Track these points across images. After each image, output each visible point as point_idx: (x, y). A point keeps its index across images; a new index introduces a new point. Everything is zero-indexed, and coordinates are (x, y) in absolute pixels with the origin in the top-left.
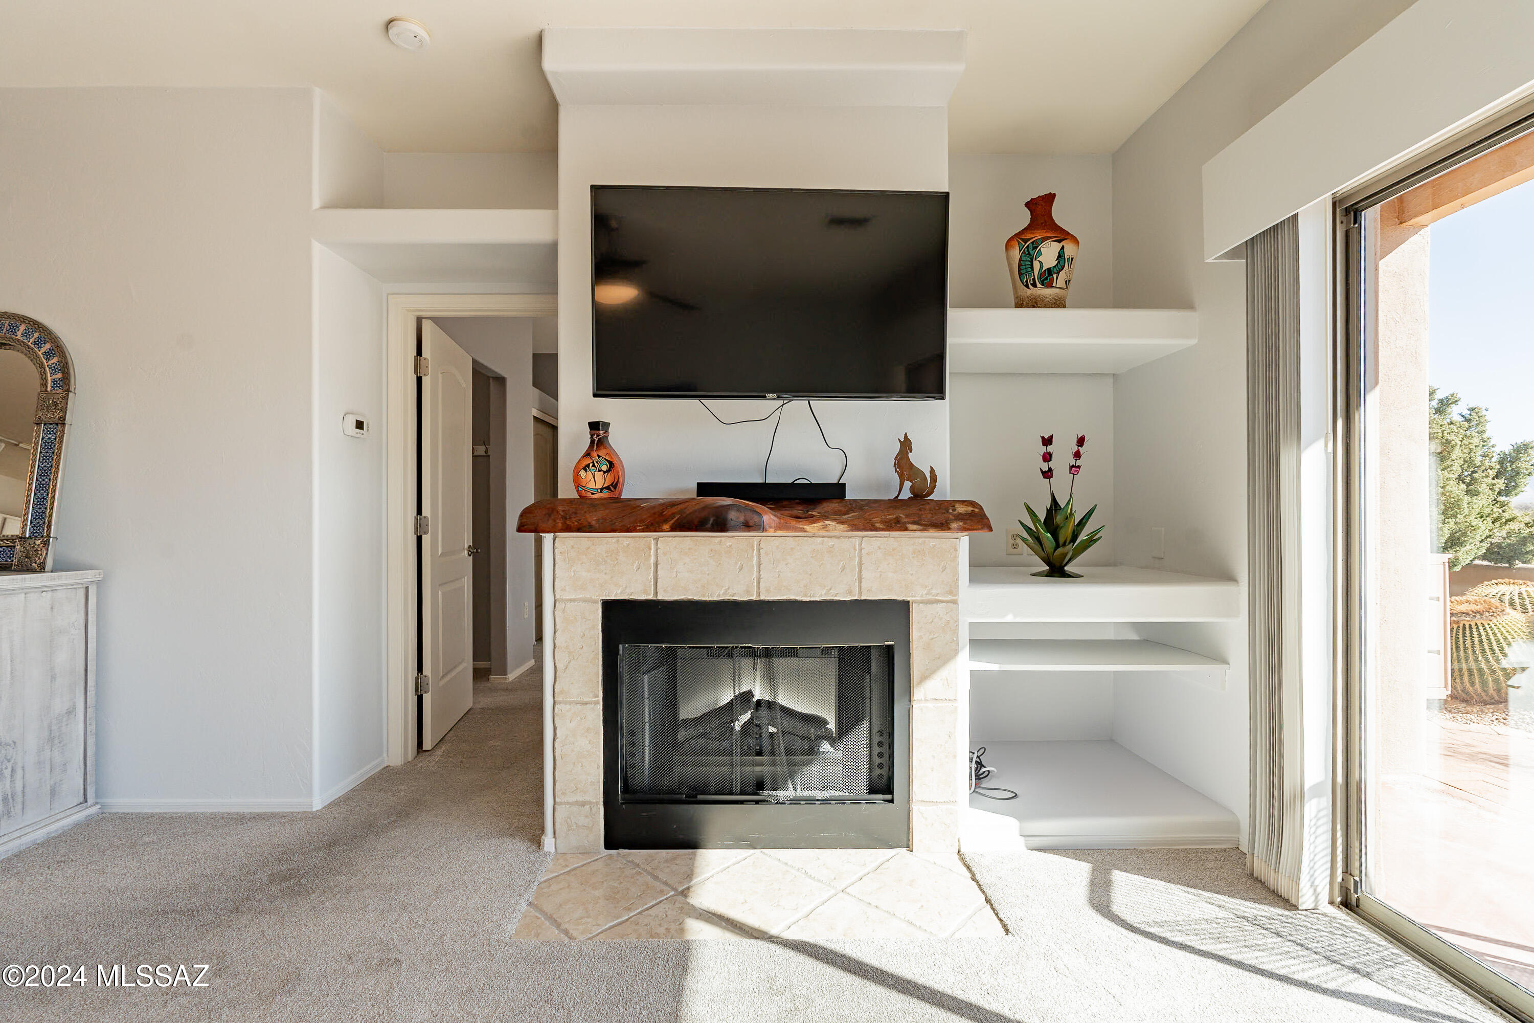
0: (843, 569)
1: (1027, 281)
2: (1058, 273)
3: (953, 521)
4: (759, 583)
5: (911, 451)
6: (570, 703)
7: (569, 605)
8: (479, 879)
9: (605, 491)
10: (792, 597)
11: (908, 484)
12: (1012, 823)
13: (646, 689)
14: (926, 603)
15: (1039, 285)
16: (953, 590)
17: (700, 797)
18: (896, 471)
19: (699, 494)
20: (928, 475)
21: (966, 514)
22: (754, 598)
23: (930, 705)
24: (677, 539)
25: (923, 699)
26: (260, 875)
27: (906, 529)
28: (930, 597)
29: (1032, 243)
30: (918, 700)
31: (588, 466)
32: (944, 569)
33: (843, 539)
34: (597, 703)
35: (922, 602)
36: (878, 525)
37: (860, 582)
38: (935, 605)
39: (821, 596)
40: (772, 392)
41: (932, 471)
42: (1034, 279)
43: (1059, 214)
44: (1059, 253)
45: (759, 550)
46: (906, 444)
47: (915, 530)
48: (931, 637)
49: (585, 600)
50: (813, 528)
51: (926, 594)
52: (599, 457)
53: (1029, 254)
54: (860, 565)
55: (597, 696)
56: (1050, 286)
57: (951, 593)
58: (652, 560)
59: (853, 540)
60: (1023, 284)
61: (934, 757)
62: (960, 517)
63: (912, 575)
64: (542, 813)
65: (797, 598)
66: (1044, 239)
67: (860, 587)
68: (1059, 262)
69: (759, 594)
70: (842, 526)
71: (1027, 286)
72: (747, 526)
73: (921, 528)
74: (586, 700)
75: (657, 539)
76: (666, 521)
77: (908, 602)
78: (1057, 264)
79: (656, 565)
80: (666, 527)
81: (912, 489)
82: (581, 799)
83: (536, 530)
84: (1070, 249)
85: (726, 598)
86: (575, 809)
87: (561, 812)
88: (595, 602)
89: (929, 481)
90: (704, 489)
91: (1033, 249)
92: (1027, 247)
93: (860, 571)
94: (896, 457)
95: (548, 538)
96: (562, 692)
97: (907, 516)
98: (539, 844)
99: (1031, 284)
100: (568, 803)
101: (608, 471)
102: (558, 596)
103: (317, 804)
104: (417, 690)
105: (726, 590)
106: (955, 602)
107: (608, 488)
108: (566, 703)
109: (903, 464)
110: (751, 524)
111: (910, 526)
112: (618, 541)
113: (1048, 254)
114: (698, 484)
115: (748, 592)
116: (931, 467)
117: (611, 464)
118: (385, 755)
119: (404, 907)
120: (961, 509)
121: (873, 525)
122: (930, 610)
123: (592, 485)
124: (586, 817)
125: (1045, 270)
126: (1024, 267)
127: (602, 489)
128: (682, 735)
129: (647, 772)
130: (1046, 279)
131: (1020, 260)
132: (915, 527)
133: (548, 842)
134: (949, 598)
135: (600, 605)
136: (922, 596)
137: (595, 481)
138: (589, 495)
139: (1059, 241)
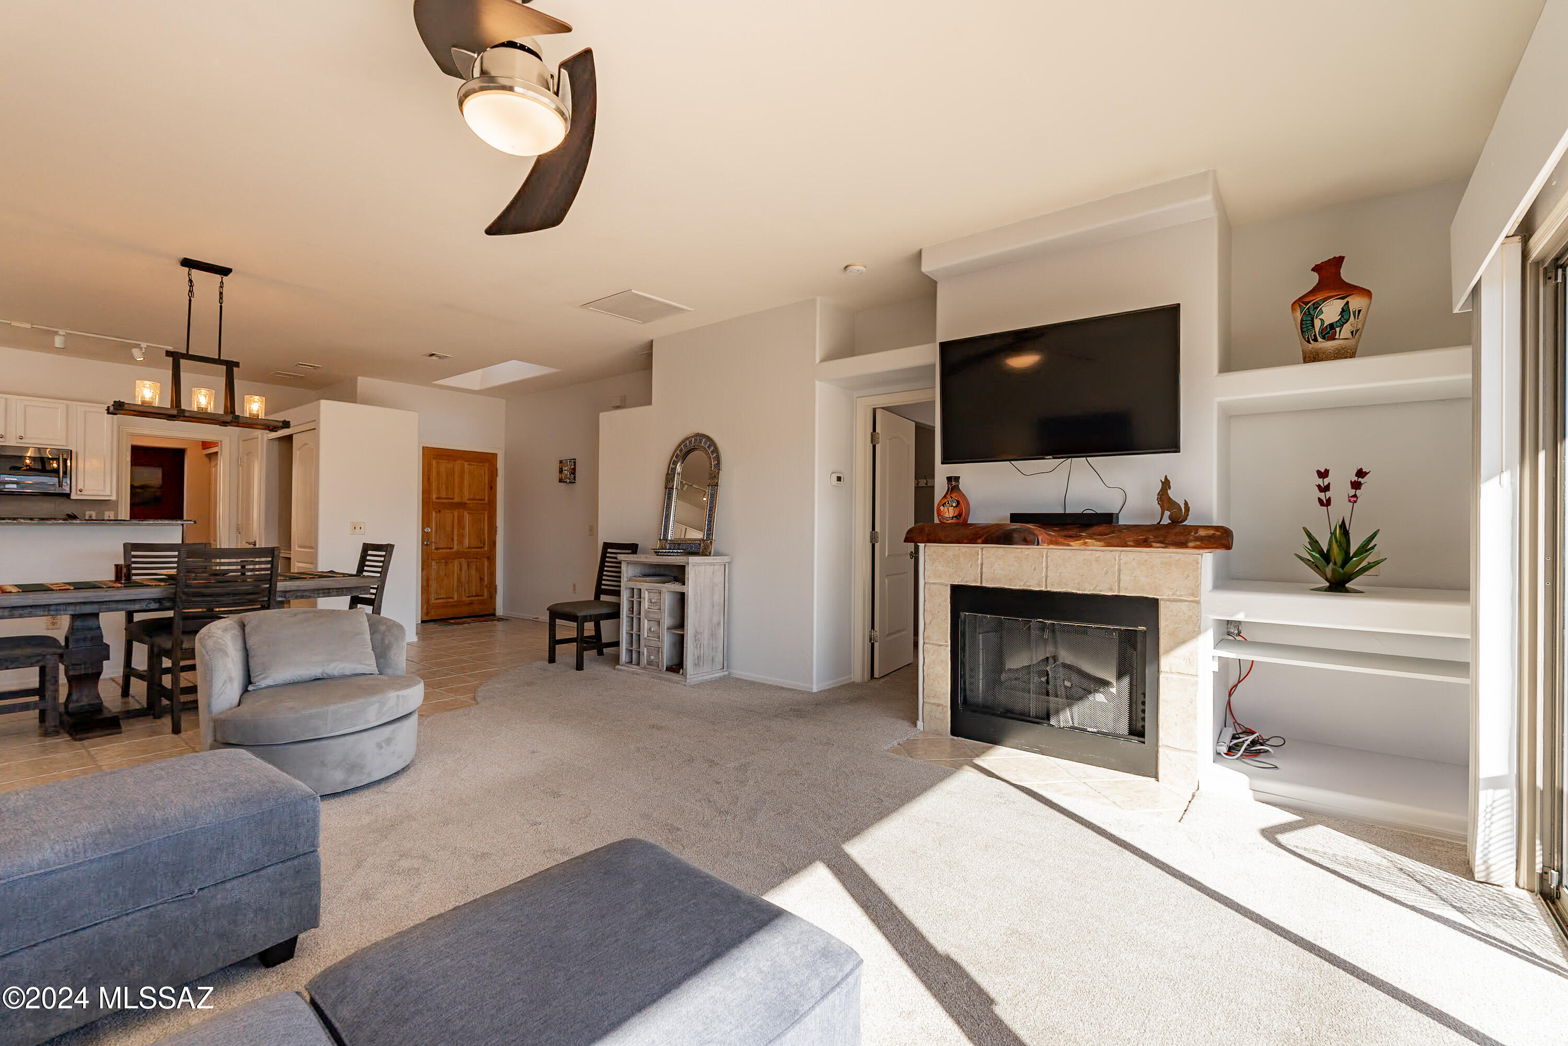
0: (1106, 573)
1: (1308, 338)
2: (1342, 326)
3: (1191, 541)
4: (1046, 579)
5: (1170, 488)
6: (933, 644)
7: (932, 585)
8: (879, 730)
9: (954, 519)
10: (1069, 590)
11: (1167, 513)
12: (1243, 779)
13: (981, 643)
14: (1172, 601)
15: (1319, 339)
16: (1195, 591)
17: (1009, 715)
18: (1159, 503)
19: (1012, 521)
20: (1183, 507)
21: (1205, 536)
22: (1043, 589)
23: (1175, 676)
24: (995, 549)
25: (1169, 671)
26: (786, 708)
27: (1151, 546)
28: (1175, 597)
29: (1313, 304)
30: (1164, 672)
31: (945, 503)
32: (1187, 577)
33: (1106, 552)
34: (947, 646)
35: (1169, 600)
36: (1129, 543)
37: (1119, 583)
38: (1179, 603)
39: (1090, 590)
40: (1049, 455)
41: (1186, 503)
42: (1315, 335)
43: (1347, 274)
44: (1342, 308)
45: (1047, 557)
46: (1166, 484)
47: (1158, 547)
48: (1176, 626)
49: (941, 584)
50: (1075, 544)
51: (1172, 595)
52: (951, 498)
53: (1310, 314)
54: (1119, 571)
55: (947, 642)
56: (1333, 338)
57: (1193, 595)
58: (980, 561)
59: (1114, 553)
60: (1305, 339)
61: (1177, 715)
62: (1198, 539)
63: (1160, 580)
64: (918, 709)
65: (1073, 591)
66: (1325, 300)
67: (1119, 586)
68: (1342, 317)
69: (1046, 587)
70: (1099, 543)
71: (1309, 342)
72: (1026, 542)
73: (1163, 545)
74: (941, 643)
75: (982, 549)
76: (979, 538)
77: (1157, 600)
78: (1340, 319)
79: (982, 564)
80: (980, 541)
81: (1170, 518)
82: (937, 702)
83: (916, 542)
84: (1356, 303)
85: (1025, 588)
86: (934, 707)
87: (927, 707)
88: (947, 585)
89: (1183, 511)
90: (1015, 518)
91: (1314, 309)
92: (1308, 308)
93: (1119, 575)
94: (1159, 493)
95: (921, 545)
96: (928, 637)
97: (1155, 537)
98: (915, 725)
99: (1313, 340)
100: (931, 703)
101: (956, 506)
102: (926, 581)
103: (815, 690)
104: (871, 640)
105: (1025, 583)
106: (1198, 602)
107: (956, 517)
108: (930, 644)
109: (1164, 497)
110: (1029, 540)
111: (1154, 544)
112: (960, 549)
113: (1330, 311)
114: (1011, 514)
115: (1039, 585)
116: (1185, 501)
117: (958, 502)
118: (852, 674)
119: (841, 730)
120: (1202, 533)
121: (1126, 544)
122: (1174, 606)
123: (947, 515)
124: (940, 713)
125: (1327, 326)
126: (1305, 326)
127: (953, 517)
128: (1004, 676)
129: (981, 695)
130: (1328, 333)
131: (1302, 320)
132: (1159, 545)
133: (920, 724)
134: (1192, 599)
135: (949, 587)
136: (1168, 596)
137: (949, 512)
138: (945, 521)
139: (1343, 298)
